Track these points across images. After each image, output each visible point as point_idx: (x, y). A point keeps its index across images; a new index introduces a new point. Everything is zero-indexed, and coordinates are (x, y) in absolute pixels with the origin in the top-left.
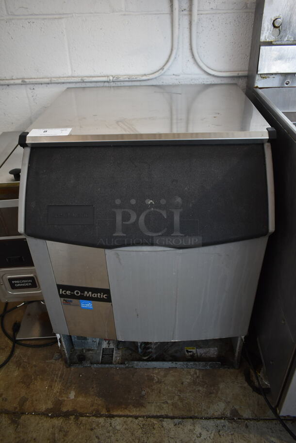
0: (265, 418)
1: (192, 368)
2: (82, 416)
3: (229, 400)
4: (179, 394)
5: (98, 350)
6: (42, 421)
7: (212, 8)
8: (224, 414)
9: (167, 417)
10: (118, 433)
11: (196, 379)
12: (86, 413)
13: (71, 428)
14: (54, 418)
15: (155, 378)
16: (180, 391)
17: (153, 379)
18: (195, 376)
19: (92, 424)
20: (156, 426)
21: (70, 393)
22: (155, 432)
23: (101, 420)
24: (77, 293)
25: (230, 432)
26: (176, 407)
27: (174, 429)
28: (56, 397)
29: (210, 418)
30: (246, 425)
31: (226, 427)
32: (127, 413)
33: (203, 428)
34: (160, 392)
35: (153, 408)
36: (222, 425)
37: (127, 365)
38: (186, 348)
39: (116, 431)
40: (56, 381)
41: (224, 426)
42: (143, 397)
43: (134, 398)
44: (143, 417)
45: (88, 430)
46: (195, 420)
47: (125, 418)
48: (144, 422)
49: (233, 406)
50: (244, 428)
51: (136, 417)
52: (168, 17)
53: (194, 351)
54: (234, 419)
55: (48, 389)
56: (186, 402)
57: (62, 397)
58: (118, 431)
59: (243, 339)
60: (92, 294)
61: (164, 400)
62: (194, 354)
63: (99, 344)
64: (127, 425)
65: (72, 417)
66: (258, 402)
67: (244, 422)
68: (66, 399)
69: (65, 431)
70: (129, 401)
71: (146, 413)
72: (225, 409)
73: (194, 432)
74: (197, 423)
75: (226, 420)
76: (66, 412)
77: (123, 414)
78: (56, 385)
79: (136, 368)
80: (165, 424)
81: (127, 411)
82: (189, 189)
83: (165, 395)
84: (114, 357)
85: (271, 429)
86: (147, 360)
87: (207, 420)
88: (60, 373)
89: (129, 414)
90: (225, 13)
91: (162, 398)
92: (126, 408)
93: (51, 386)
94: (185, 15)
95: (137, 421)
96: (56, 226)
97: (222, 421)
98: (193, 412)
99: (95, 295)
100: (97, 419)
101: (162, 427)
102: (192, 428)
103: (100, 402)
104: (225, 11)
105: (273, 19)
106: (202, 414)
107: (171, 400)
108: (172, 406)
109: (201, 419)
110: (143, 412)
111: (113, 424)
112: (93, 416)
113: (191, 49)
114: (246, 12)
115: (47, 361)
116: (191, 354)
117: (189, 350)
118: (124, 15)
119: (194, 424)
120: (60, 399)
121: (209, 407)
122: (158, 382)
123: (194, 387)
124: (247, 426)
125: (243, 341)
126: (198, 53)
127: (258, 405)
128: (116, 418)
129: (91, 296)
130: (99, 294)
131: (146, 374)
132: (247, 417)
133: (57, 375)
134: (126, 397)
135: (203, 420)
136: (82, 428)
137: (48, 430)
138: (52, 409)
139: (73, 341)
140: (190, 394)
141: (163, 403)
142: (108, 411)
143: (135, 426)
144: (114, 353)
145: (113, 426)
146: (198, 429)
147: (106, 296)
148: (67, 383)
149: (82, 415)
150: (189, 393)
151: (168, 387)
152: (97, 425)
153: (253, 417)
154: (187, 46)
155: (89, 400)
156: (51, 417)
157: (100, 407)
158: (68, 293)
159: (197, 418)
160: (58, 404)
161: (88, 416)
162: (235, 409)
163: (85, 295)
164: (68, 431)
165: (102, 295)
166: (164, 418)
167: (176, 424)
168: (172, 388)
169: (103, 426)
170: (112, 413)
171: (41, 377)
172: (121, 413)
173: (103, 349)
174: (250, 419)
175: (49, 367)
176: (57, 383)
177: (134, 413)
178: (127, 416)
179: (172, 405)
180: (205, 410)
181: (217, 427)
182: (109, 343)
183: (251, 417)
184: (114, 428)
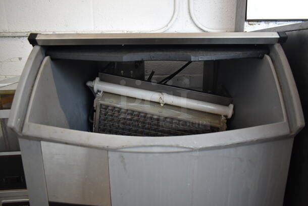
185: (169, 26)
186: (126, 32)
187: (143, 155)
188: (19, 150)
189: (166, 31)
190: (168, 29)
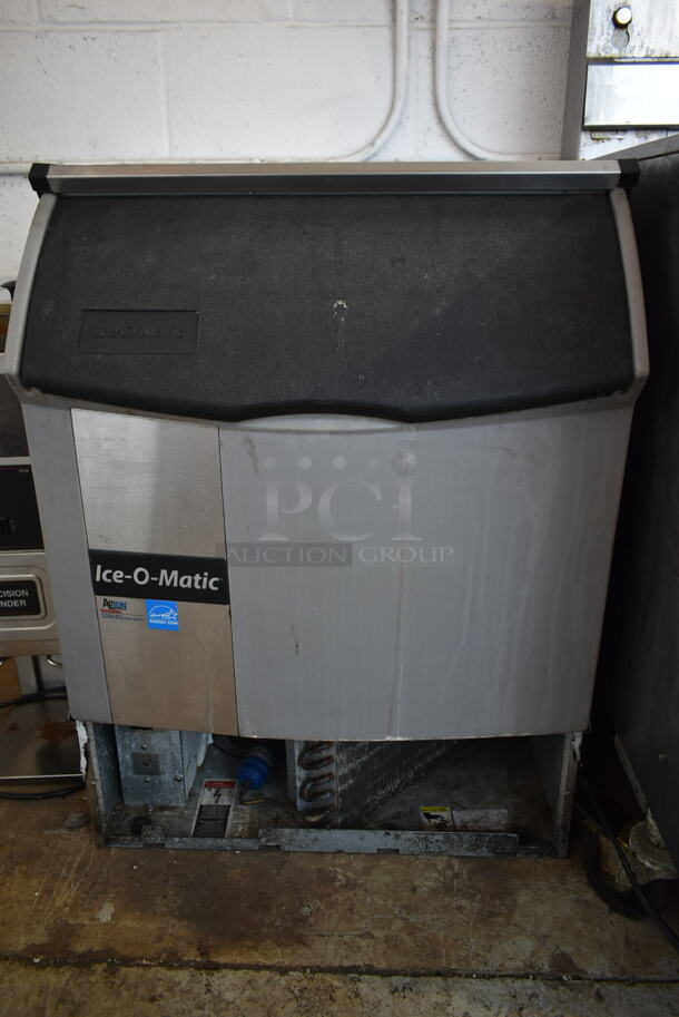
0: (651, 977)
1: (440, 853)
2: (129, 966)
3: (544, 930)
4: (404, 915)
5: (186, 808)
6: (13, 975)
7: (480, 17)
8: (532, 967)
9: (370, 970)
10: (227, 1009)
11: (452, 881)
12: (141, 959)
13: (92, 994)
14: (48, 969)
15: (340, 877)
16: (408, 908)
17: (334, 878)
18: (449, 873)
19: (154, 986)
20: (339, 994)
21: (101, 909)
22: (335, 1008)
23: (183, 976)
24: (141, 576)
25: (552, 1011)
26: (395, 947)
27: (390, 1002)
28: (61, 917)
29: (492, 977)
30: (598, 993)
31: (541, 998)
32: (257, 958)
33: (473, 999)
34: (351, 910)
35: (331, 948)
36: (529, 992)
37: (264, 840)
38: (424, 808)
39: (223, 1005)
40: (65, 878)
41: (534, 995)
42: (303, 920)
43: (277, 924)
44: (303, 969)
45: (142, 998)
46: (449, 980)
47: (252, 973)
48: (305, 983)
49: (558, 947)
50: (592, 1001)
51: (283, 971)
52: (385, 34)
53: (446, 815)
54: (561, 979)
55: (40, 897)
56: (424, 934)
57: (77, 917)
58: (228, 1003)
59: (578, 754)
60: (179, 577)
61: (361, 929)
62: (446, 822)
63: (190, 794)
64: (254, 989)
65: (99, 968)
66: (627, 937)
67: (591, 986)
68: (86, 922)
69: (74, 1003)
70: (264, 930)
71: (312, 961)
72: (533, 954)
73: (450, 1009)
74: (458, 986)
75: (538, 981)
76: (83, 954)
77: (245, 962)
78: (65, 889)
79: (289, 852)
80: (364, 988)
81: (257, 954)
82: (433, 278)
83: (366, 918)
84: (229, 825)
85: (669, 1005)
86: (320, 825)
87: (484, 981)
88: (79, 859)
89: (262, 961)
90: (508, 28)
91: (358, 925)
92: (255, 948)
93: (48, 891)
94: (422, 30)
95: (283, 981)
96: (99, 357)
97: (529, 983)
98: (444, 960)
99: (187, 582)
100: (171, 974)
101: (357, 995)
102: (441, 999)
103: (183, 932)
104: (508, 24)
105: (613, 10)
106: (468, 964)
107: (383, 928)
108: (384, 945)
109: (467, 977)
110: (304, 957)
111: (215, 986)
112: (159, 965)
113: (436, 104)
114: (554, 27)
115: (47, 832)
116: (438, 821)
117: (433, 813)
118: (293, 27)
119: (447, 990)
120: (71, 922)
121: (491, 947)
122: (347, 885)
123: (448, 899)
124: (599, 997)
125: (578, 758)
126: (450, 111)
127: (628, 943)
128: (224, 972)
129: (175, 585)
130: (197, 577)
131: (314, 867)
132: (598, 974)
133: (70, 865)
134: (256, 919)
135: (473, 981)
136: (125, 994)
137: (27, 998)
138: (44, 945)
139: (122, 776)
140: (435, 916)
141: (360, 936)
142: (204, 953)
143: (277, 993)
144: (230, 817)
145: (216, 993)
146: (459, 1002)
147: (215, 584)
148: (94, 885)
149: (128, 962)
150: (432, 913)
151: (375, 898)
152: (170, 989)
153: (616, 975)
154: (426, 95)
155: (153, 926)
156: (40, 966)
157: (181, 943)
158: (118, 576)
159: (453, 974)
160: (64, 933)
161: (143, 966)
162: (563, 954)
163: (161, 583)
164: (84, 1003)
165: (205, 579)
166: (361, 973)
167: (396, 990)
168: (385, 901)
169: (183, 992)
170: (215, 960)
171: (24, 868)
172: (239, 960)
173: (202, 806)
174: (607, 980)
175: (50, 844)
176: (67, 883)
177: (276, 961)
178: (258, 968)
179: (386, 941)
180: (477, 955)
181: (514, 997)
182: (217, 795)
183: (610, 976)
184: (218, 999)
185: (379, 143)
186: (258, 161)
187: (295, 436)
188: (26, 454)
189: (369, 158)
190: (375, 155)
